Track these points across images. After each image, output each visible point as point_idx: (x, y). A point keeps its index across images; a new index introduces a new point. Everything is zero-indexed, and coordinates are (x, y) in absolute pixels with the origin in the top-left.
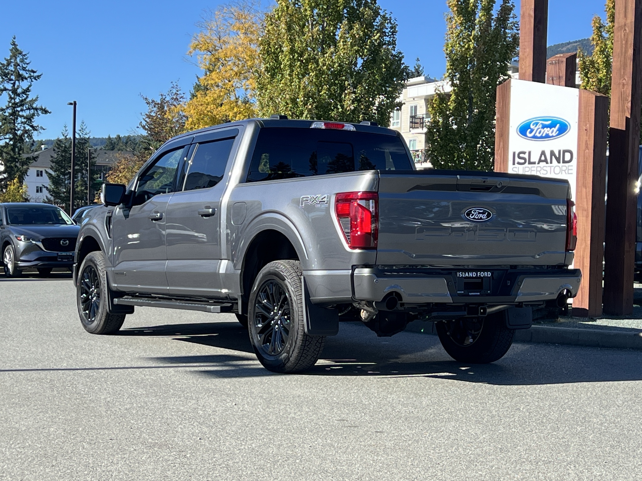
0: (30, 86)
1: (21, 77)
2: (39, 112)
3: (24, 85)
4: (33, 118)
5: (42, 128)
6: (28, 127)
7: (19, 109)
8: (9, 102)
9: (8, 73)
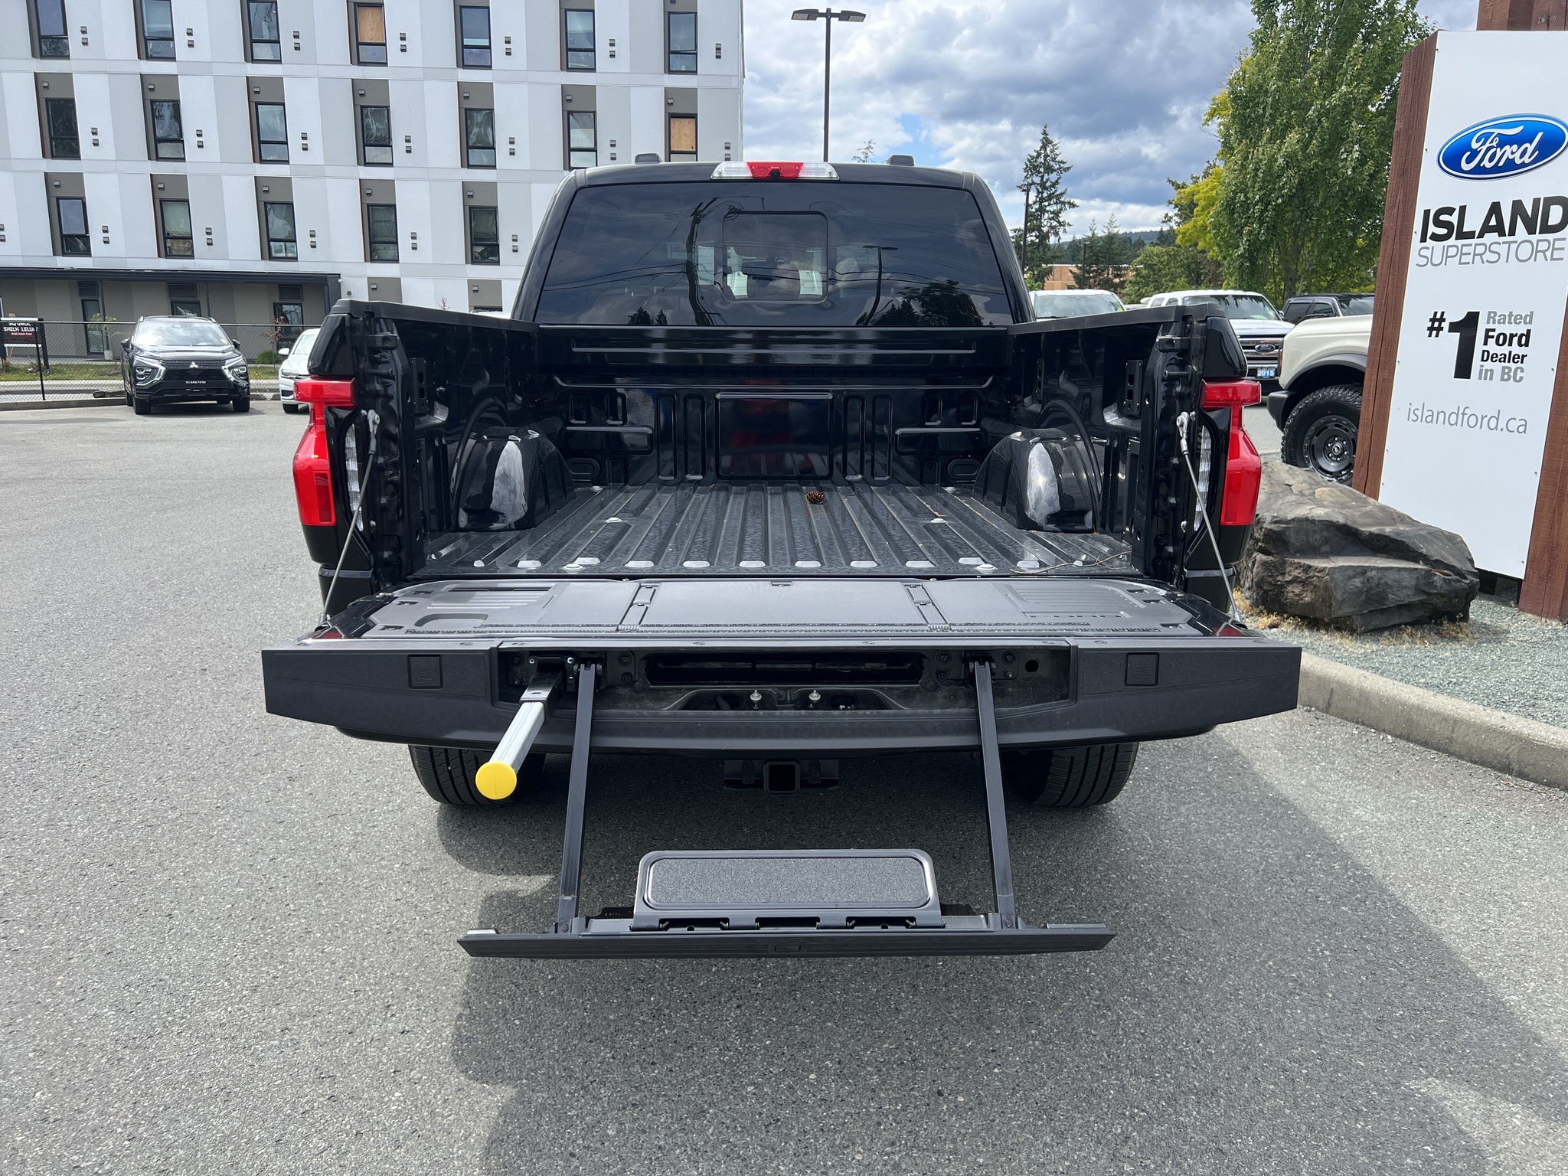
0: (1059, 178)
1: (1049, 169)
2: (1067, 206)
3: (1053, 177)
4: (1060, 212)
5: (1069, 225)
6: (1055, 223)
7: (1046, 204)
8: (1037, 197)
9: (1037, 166)
